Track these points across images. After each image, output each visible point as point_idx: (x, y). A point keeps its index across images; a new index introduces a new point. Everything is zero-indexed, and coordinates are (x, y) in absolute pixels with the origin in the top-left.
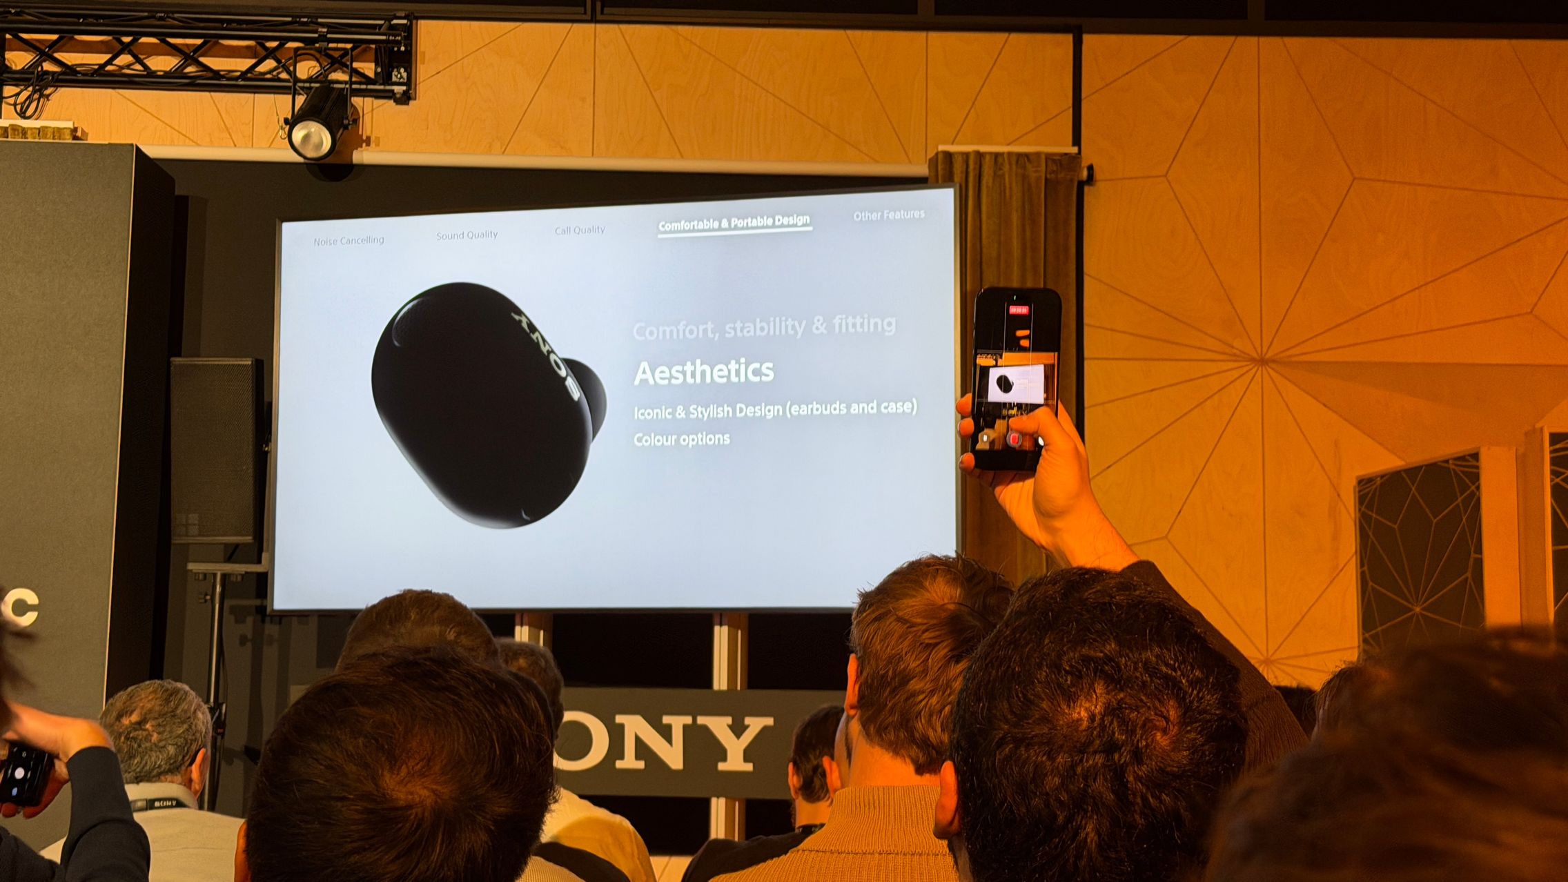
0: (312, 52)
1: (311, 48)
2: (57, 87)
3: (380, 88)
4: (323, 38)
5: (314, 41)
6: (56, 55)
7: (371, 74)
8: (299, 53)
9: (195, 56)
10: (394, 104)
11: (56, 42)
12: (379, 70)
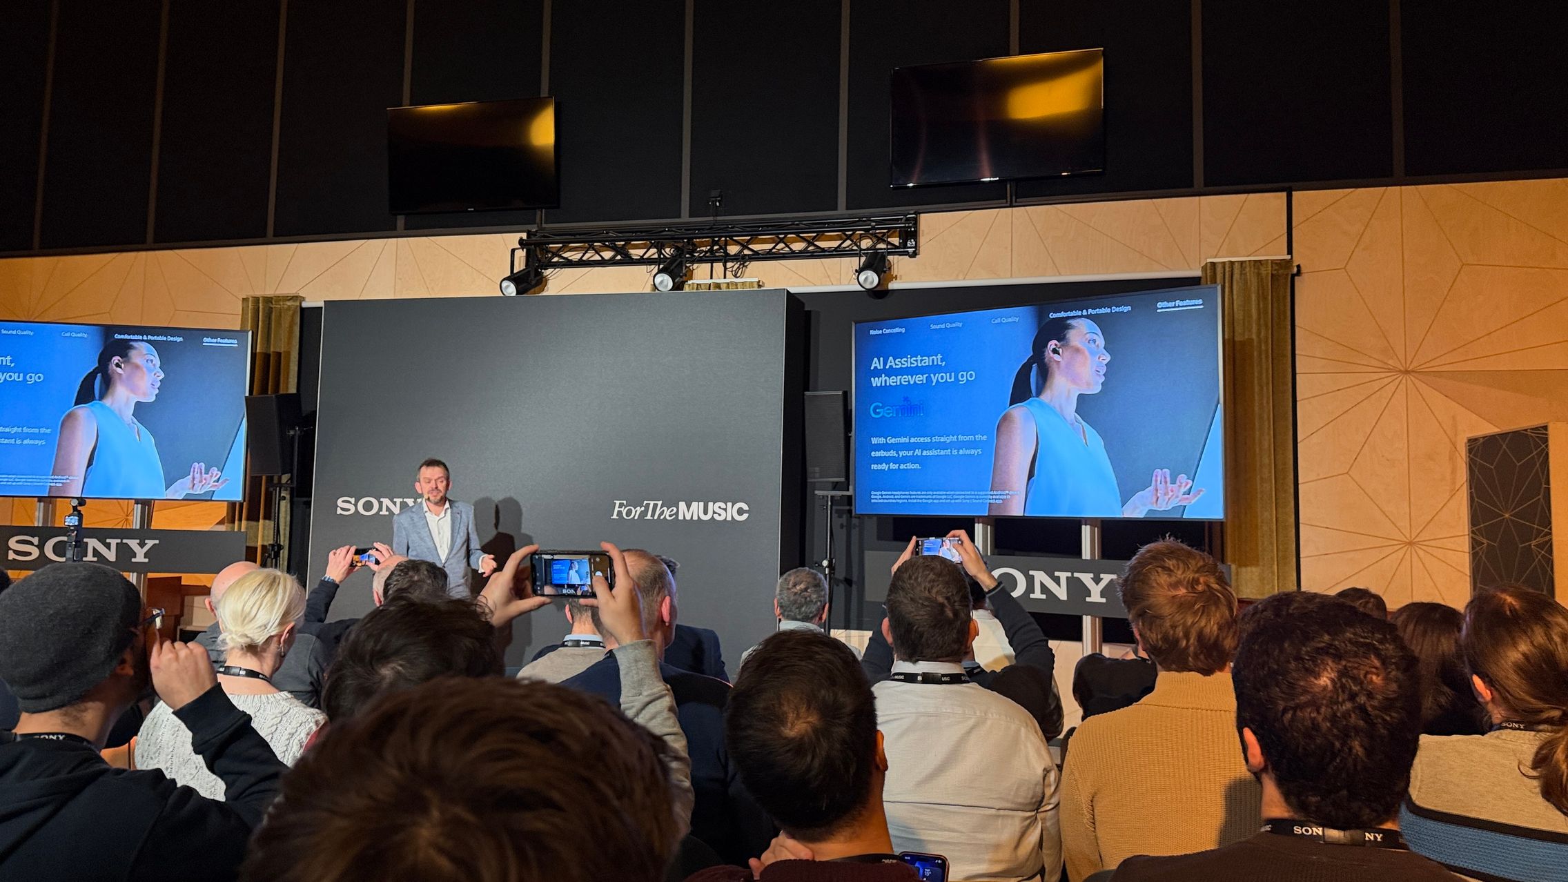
0: (868, 235)
1: (868, 233)
2: (750, 261)
3: (901, 250)
4: (873, 228)
5: (869, 230)
6: (750, 246)
7: (897, 244)
8: (861, 236)
9: (813, 242)
10: (908, 258)
11: (749, 240)
12: (901, 241)
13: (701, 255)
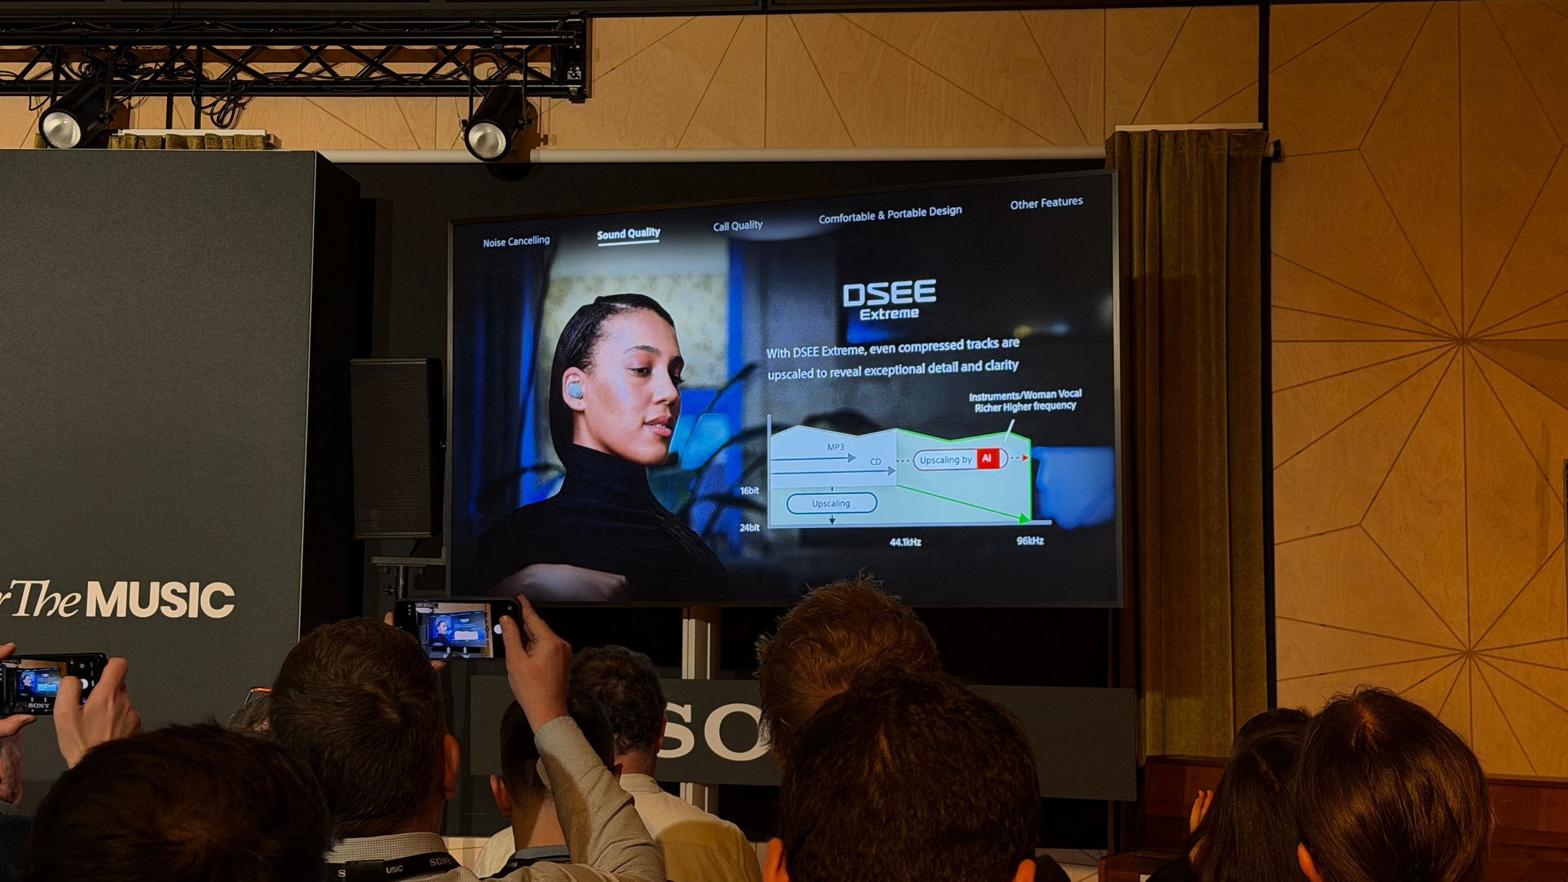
0: (489, 54)
1: (489, 50)
2: (252, 96)
3: (555, 88)
4: (499, 40)
5: (491, 42)
6: (250, 65)
7: (548, 74)
8: (476, 55)
9: (379, 62)
10: (570, 102)
11: (249, 52)
12: (555, 69)
13: (148, 78)
